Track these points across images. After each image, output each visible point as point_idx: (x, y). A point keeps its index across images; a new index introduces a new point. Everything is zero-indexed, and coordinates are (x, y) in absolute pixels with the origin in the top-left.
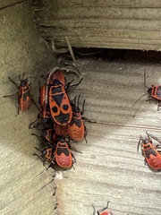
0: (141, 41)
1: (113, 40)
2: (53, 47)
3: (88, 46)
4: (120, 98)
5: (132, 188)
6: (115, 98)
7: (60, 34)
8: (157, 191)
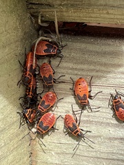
0: (116, 17)
1: (93, 15)
2: (39, 21)
3: (69, 21)
4: (95, 63)
5: (100, 137)
6: (91, 63)
7: (47, 10)
8: (121, 139)
